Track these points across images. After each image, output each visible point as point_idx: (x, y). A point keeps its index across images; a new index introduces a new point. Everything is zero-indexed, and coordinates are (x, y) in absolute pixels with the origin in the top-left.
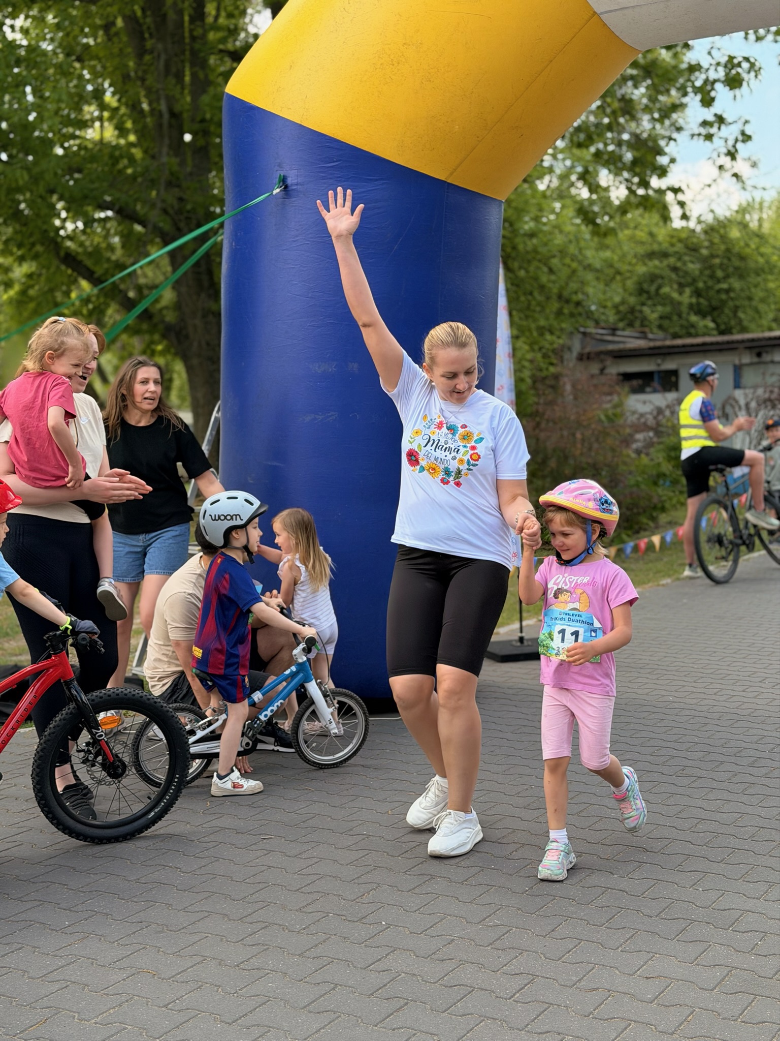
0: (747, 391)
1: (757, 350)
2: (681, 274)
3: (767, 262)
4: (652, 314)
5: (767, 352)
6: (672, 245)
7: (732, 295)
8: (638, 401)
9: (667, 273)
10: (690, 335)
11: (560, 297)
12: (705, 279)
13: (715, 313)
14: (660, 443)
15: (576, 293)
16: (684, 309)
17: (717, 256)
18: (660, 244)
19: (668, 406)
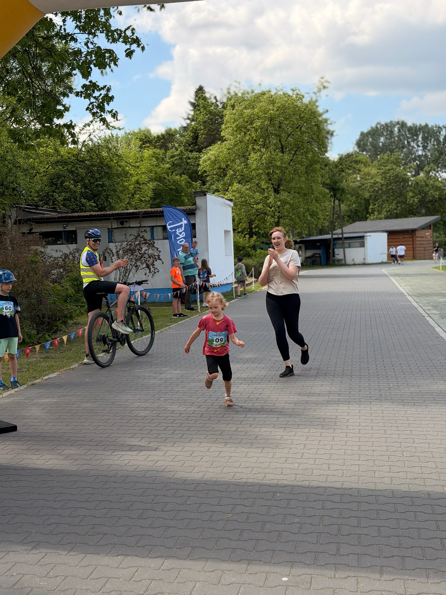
0: (117, 244)
1: (121, 220)
2: (75, 175)
3: (123, 170)
4: (59, 197)
5: (126, 222)
6: (69, 158)
7: (105, 188)
8: (52, 249)
10: (82, 211)
12: (89, 178)
13: (96, 198)
14: (68, 276)
16: (78, 195)
18: (62, 156)
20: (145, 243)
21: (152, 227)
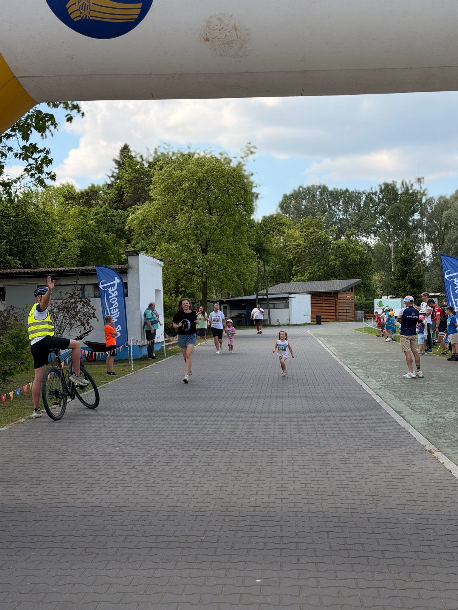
20: (81, 301)
21: (83, 286)
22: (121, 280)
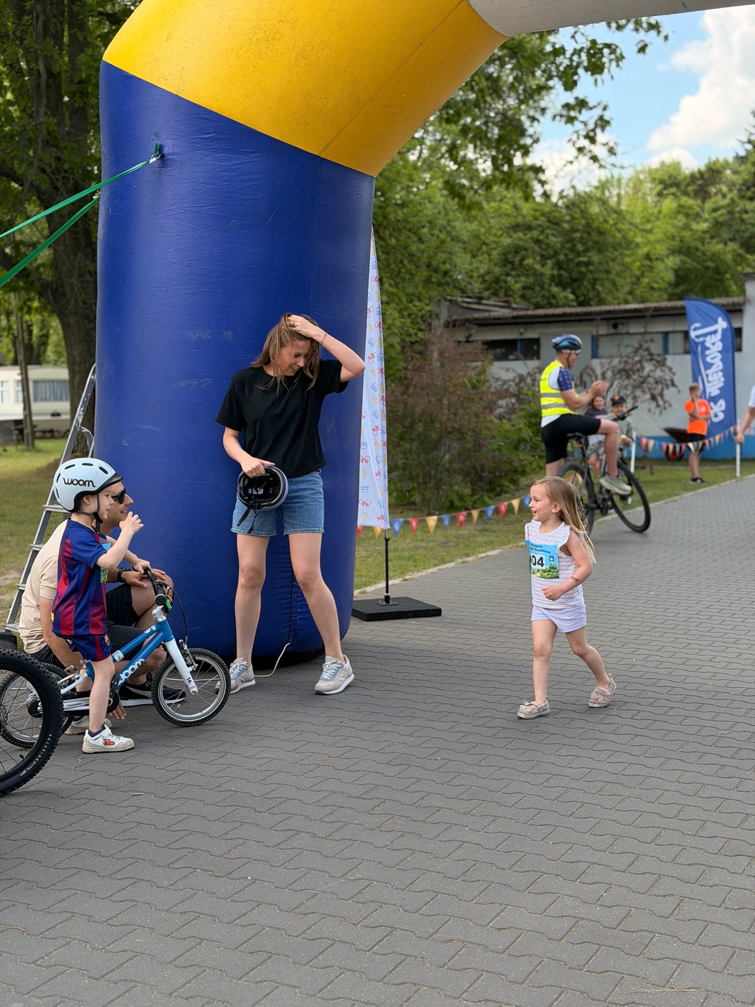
0: (604, 361)
1: (614, 322)
2: (543, 246)
3: (624, 237)
4: (516, 284)
5: (623, 324)
6: (536, 219)
7: (591, 268)
8: (501, 368)
9: (530, 245)
10: (551, 306)
11: (429, 266)
12: (567, 252)
13: (575, 285)
14: (522, 410)
15: (444, 263)
16: (546, 280)
17: (578, 231)
18: (524, 217)
19: (529, 374)
20: (651, 360)
21: (666, 334)
22: (729, 323)
